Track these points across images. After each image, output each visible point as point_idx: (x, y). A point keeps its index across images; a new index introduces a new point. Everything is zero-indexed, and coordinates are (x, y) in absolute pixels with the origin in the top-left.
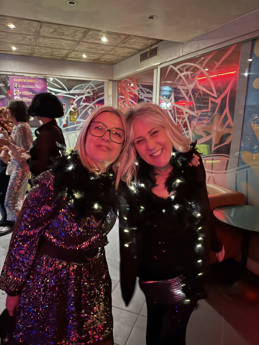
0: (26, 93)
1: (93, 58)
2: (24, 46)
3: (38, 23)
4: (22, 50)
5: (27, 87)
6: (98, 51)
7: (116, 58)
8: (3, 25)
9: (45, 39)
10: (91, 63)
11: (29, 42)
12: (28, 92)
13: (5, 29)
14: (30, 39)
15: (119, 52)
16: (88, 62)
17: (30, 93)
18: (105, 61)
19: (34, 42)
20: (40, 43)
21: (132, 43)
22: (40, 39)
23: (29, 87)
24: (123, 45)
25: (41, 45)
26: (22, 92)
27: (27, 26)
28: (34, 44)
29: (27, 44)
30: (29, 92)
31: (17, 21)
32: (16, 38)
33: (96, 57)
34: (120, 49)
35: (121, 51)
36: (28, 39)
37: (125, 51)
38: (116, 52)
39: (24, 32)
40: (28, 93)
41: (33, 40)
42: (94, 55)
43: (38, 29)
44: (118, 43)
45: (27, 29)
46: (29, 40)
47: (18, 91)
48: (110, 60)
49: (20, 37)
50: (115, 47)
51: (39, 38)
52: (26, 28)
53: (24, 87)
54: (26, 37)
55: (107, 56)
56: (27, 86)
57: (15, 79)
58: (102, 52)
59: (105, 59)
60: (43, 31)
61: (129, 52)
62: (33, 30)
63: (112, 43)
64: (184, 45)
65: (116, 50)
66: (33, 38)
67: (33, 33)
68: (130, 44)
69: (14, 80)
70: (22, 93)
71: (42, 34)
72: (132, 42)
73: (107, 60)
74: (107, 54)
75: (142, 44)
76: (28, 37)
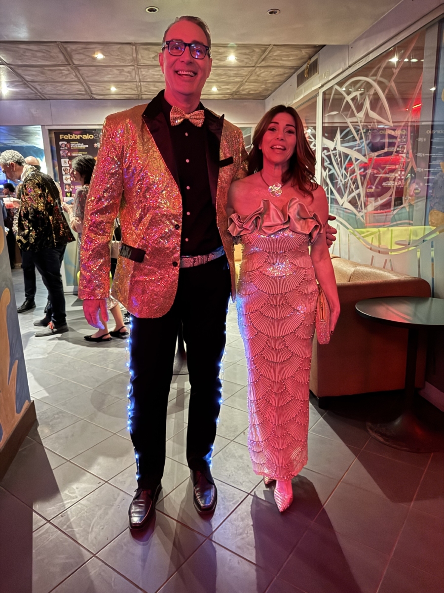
1: (229, 91)
2: (126, 84)
3: (131, 46)
4: (124, 90)
6: (231, 78)
7: (263, 86)
8: (89, 56)
9: (149, 70)
10: (229, 99)
11: (129, 77)
13: (93, 62)
14: (129, 72)
15: (263, 75)
16: (225, 98)
18: (249, 94)
19: (137, 76)
20: (145, 76)
21: (276, 58)
22: (142, 70)
24: (263, 64)
25: (147, 79)
27: (119, 53)
28: (137, 80)
29: (127, 80)
31: (104, 48)
32: (111, 73)
33: (232, 88)
34: (263, 70)
35: (266, 73)
36: (126, 72)
37: (273, 73)
38: (258, 76)
39: (117, 63)
41: (133, 74)
42: (228, 85)
43: (135, 56)
44: (256, 61)
45: (120, 58)
46: (128, 74)
48: (256, 91)
49: (116, 71)
50: (254, 68)
51: (140, 69)
52: (117, 56)
54: (123, 70)
55: (248, 85)
58: (238, 79)
59: (247, 90)
60: (142, 57)
61: (279, 73)
62: (129, 58)
63: (247, 63)
64: (350, 48)
65: (258, 73)
66: (133, 69)
67: (130, 63)
68: (274, 60)
71: (142, 62)
72: (276, 56)
73: (251, 92)
74: (246, 82)
75: (294, 58)
76: (126, 69)
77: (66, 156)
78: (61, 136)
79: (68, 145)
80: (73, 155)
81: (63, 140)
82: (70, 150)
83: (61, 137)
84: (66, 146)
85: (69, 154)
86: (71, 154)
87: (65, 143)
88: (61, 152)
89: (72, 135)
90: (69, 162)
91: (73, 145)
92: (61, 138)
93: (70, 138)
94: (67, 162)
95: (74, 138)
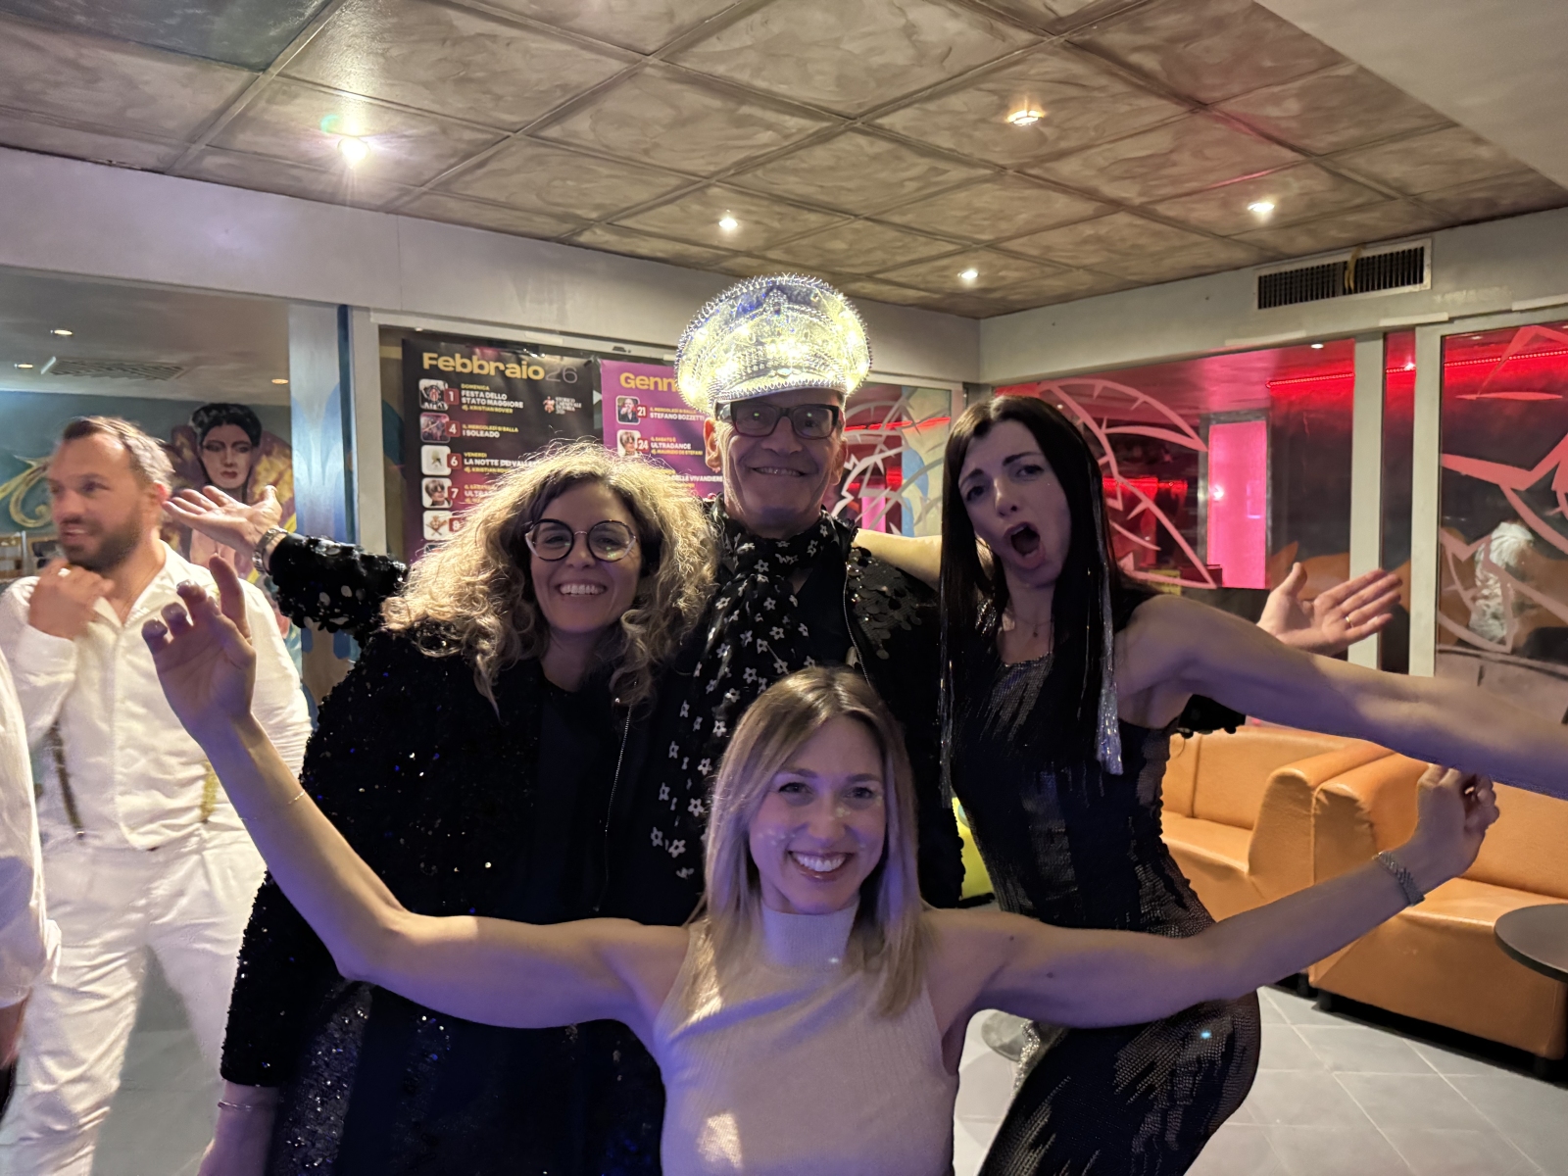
0: (668, 446)
5: (671, 416)
12: (674, 440)
17: (682, 446)
23: (680, 417)
26: (652, 439)
30: (678, 442)
40: (677, 446)
47: (637, 434)
53: (660, 416)
56: (673, 410)
57: (623, 377)
69: (619, 380)
70: (650, 448)
77: (443, 438)
78: (426, 356)
79: (451, 393)
80: (469, 433)
81: (435, 373)
82: (457, 413)
83: (427, 361)
84: (443, 395)
85: (453, 429)
86: (459, 429)
87: (440, 384)
88: (423, 420)
89: (471, 359)
90: (449, 458)
91: (471, 396)
92: (427, 363)
93: (459, 369)
94: (444, 460)
95: (476, 371)
